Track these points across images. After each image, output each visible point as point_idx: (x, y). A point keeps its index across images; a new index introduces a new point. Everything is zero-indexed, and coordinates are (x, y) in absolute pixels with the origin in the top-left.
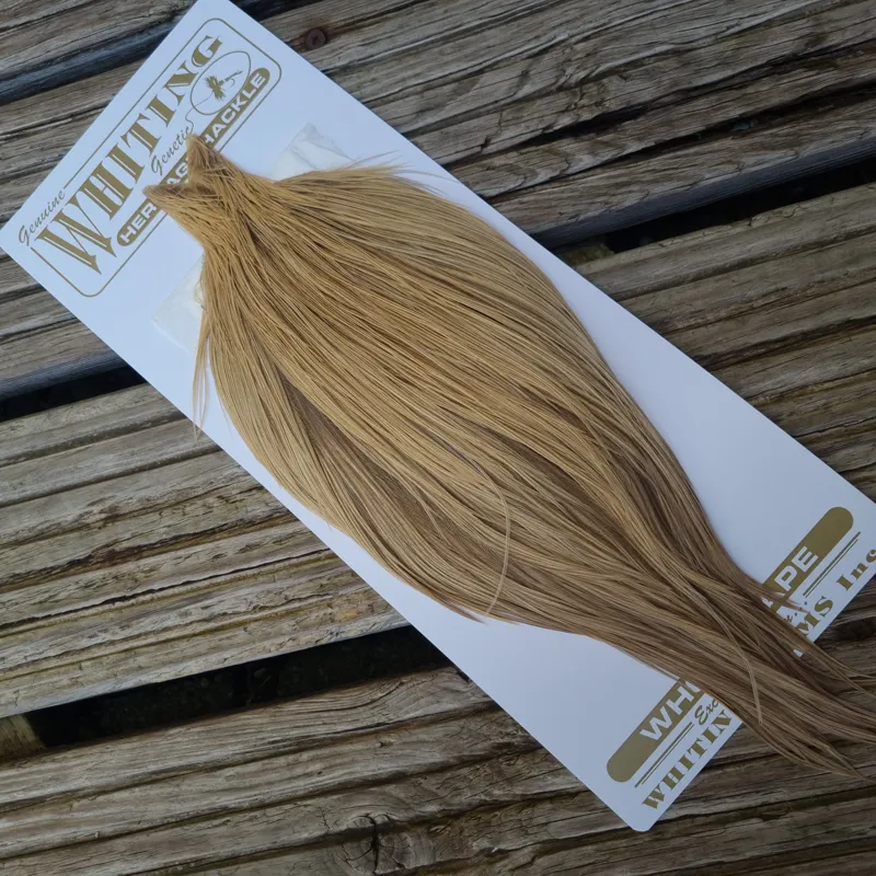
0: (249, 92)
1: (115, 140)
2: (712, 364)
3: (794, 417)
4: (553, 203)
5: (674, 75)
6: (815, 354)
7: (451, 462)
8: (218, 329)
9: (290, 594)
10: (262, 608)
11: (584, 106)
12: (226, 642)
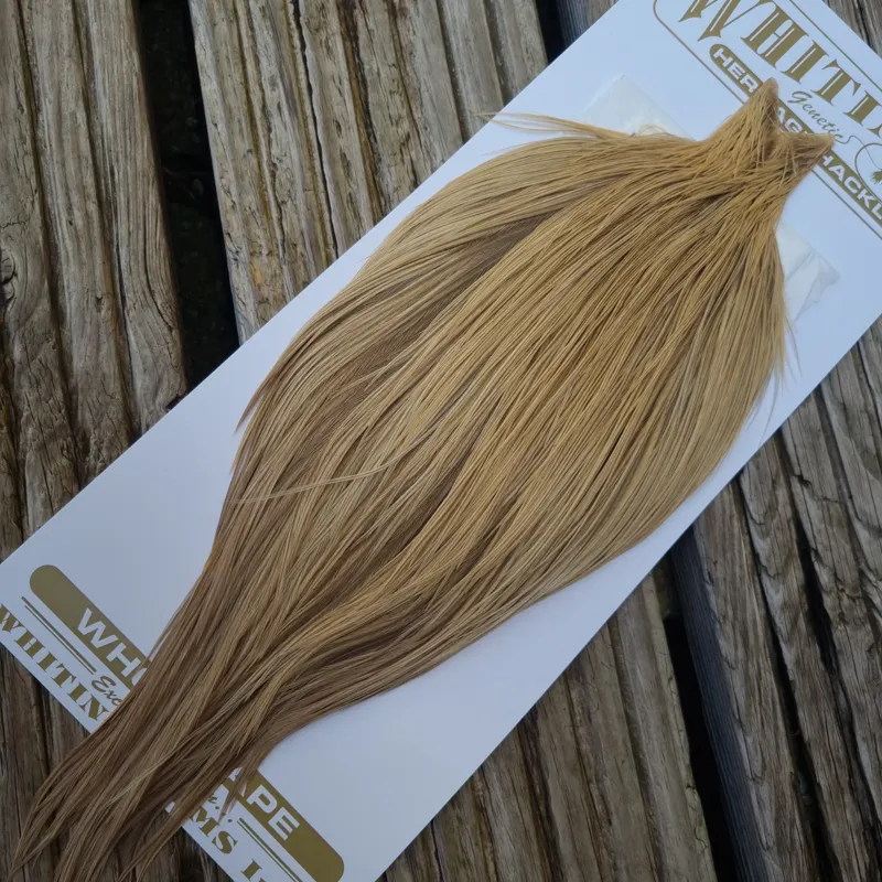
0: (878, 211)
1: (832, 54)
2: (527, 729)
3: (456, 823)
4: (728, 555)
5: (871, 708)
6: (530, 853)
7: (434, 404)
8: (608, 149)
9: (288, 208)
10: (273, 175)
11: (840, 599)
12: (237, 128)
